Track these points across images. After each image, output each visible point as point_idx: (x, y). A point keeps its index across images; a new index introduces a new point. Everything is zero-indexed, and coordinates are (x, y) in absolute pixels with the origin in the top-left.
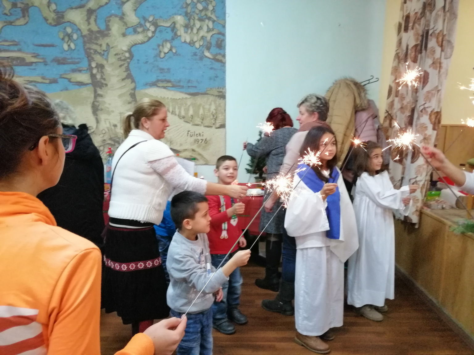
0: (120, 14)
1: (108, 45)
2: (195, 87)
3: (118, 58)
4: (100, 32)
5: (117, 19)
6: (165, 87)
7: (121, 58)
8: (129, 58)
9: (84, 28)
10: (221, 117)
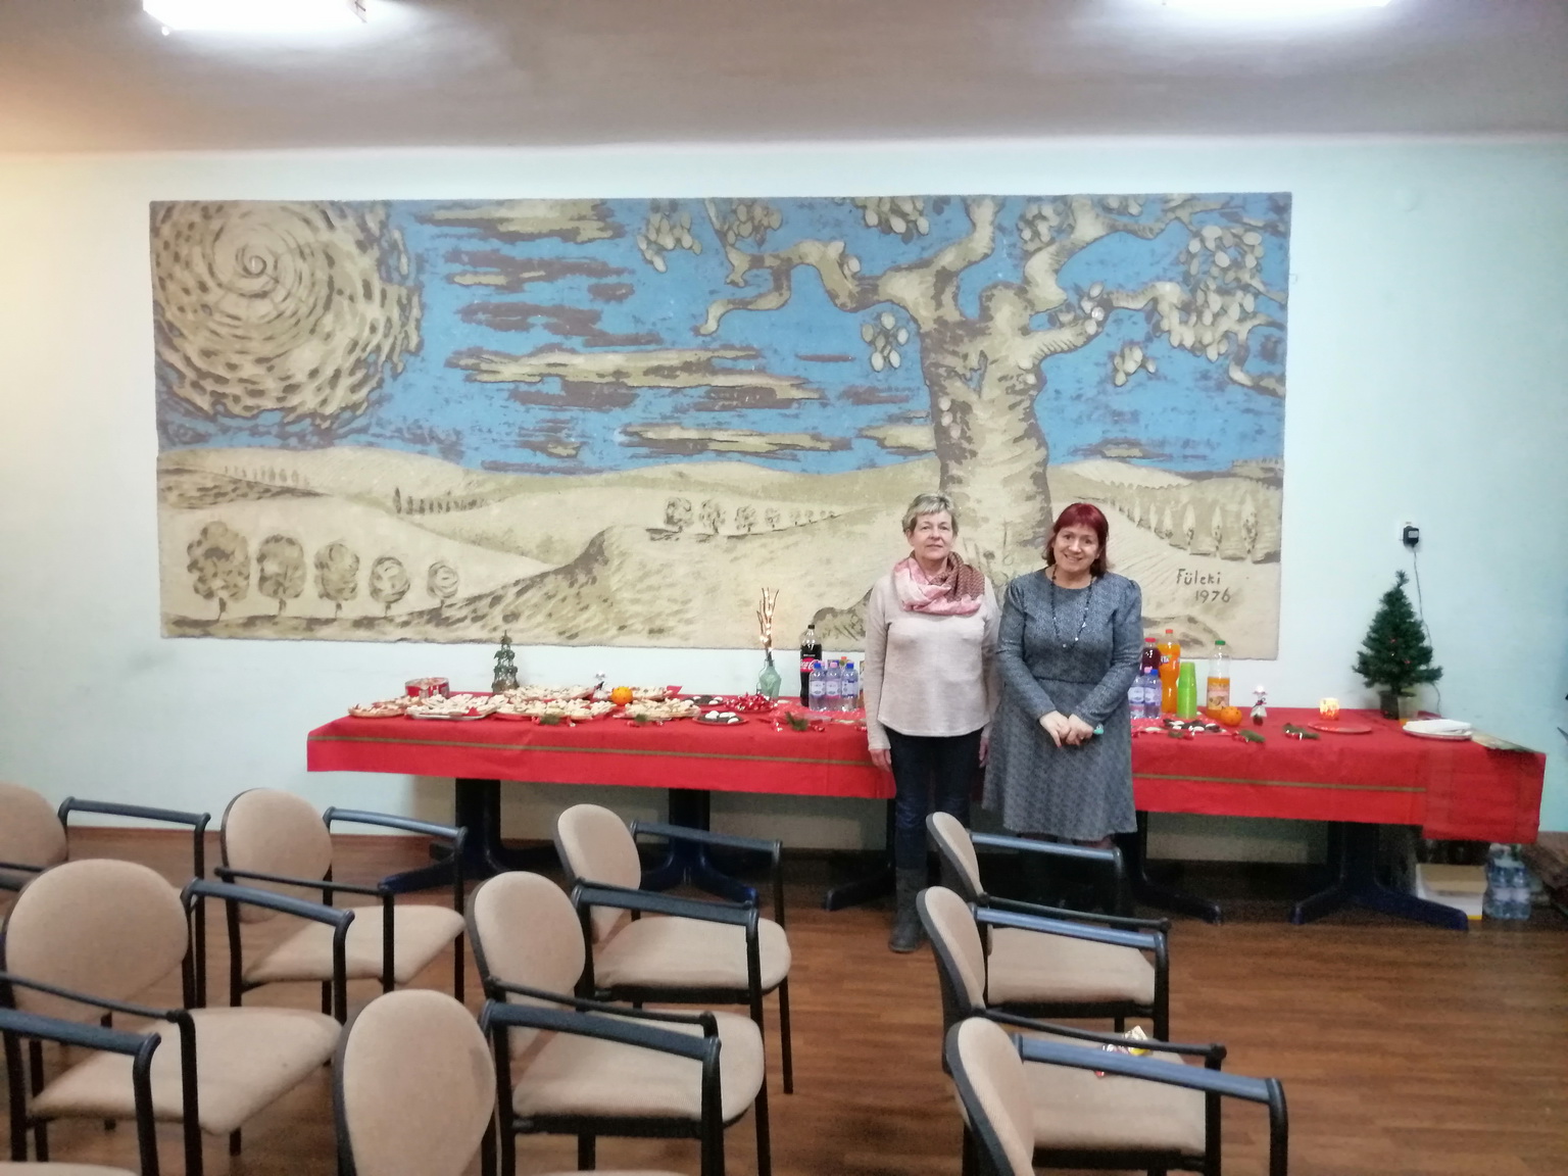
0: (1017, 282)
1: (983, 354)
2: (1204, 458)
3: (1007, 389)
4: (964, 324)
5: (1011, 293)
6: (1122, 459)
7: (1014, 386)
8: (1033, 387)
9: (926, 314)
10: (1268, 535)
